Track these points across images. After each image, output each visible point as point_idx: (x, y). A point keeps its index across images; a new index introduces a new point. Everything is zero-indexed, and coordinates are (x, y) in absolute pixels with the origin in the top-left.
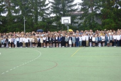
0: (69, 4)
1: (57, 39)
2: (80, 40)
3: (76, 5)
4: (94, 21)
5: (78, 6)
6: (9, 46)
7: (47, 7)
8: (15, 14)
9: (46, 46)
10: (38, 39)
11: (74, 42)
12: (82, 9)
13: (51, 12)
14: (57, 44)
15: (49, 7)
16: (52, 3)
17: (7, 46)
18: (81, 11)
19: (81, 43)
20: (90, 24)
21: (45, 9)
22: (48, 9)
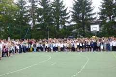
0: (88, 13)
1: (89, 44)
2: (111, 45)
3: (94, 14)
4: (112, 28)
5: (96, 15)
6: (46, 50)
7: (67, 16)
8: (38, 23)
9: (80, 50)
10: (72, 44)
11: (105, 47)
12: (101, 18)
13: (72, 20)
14: (90, 49)
15: (69, 16)
16: (72, 12)
17: (44, 50)
18: (100, 19)
19: (111, 48)
20: (108, 31)
21: (66, 18)
22: (68, 17)
